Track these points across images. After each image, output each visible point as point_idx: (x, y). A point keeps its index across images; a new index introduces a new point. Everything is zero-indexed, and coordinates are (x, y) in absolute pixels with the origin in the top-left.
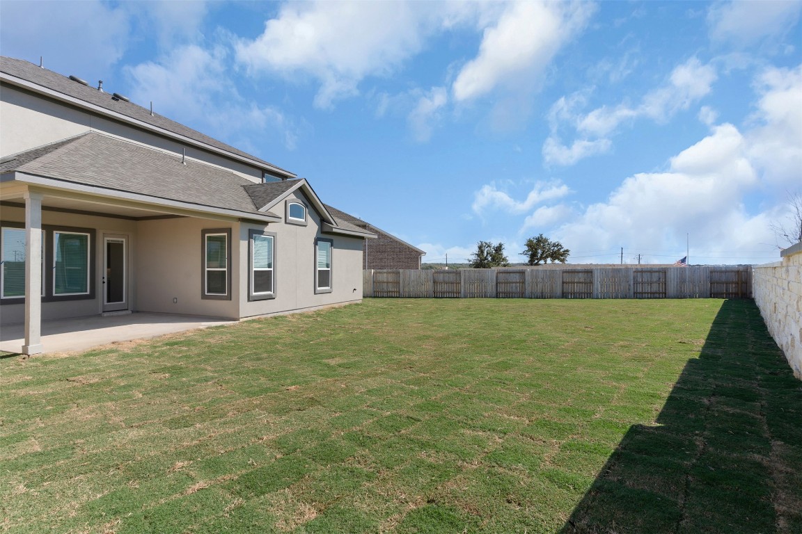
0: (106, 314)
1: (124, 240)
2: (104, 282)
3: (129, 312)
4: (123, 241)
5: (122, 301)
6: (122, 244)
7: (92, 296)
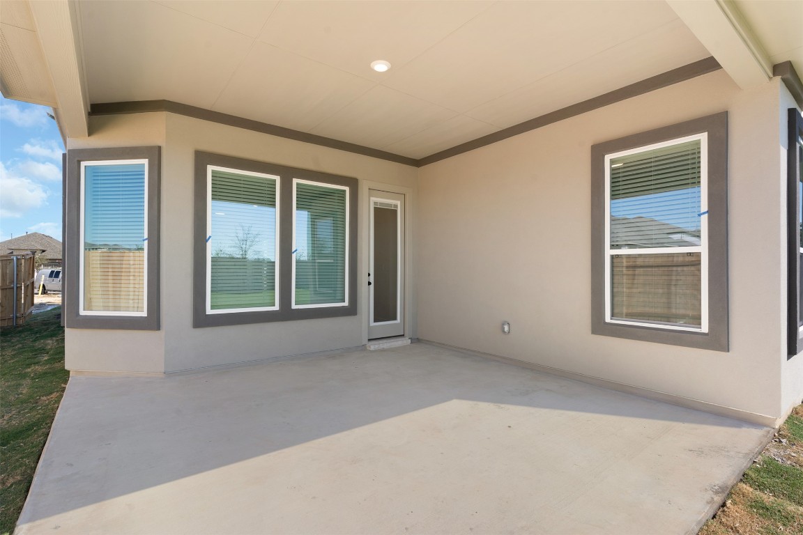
0: (373, 346)
1: (398, 203)
2: (369, 283)
3: (406, 342)
4: (396, 206)
5: (395, 318)
6: (396, 211)
7: (352, 310)
